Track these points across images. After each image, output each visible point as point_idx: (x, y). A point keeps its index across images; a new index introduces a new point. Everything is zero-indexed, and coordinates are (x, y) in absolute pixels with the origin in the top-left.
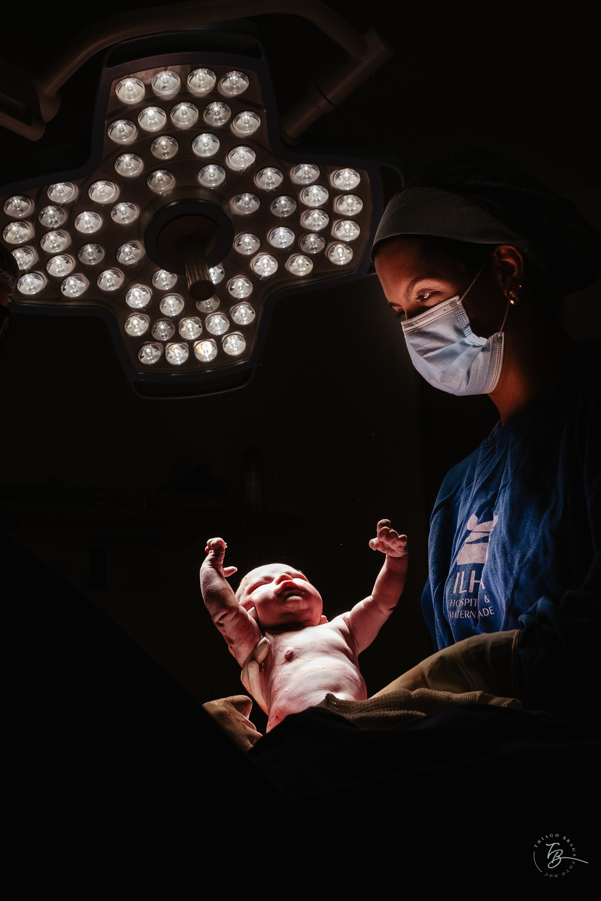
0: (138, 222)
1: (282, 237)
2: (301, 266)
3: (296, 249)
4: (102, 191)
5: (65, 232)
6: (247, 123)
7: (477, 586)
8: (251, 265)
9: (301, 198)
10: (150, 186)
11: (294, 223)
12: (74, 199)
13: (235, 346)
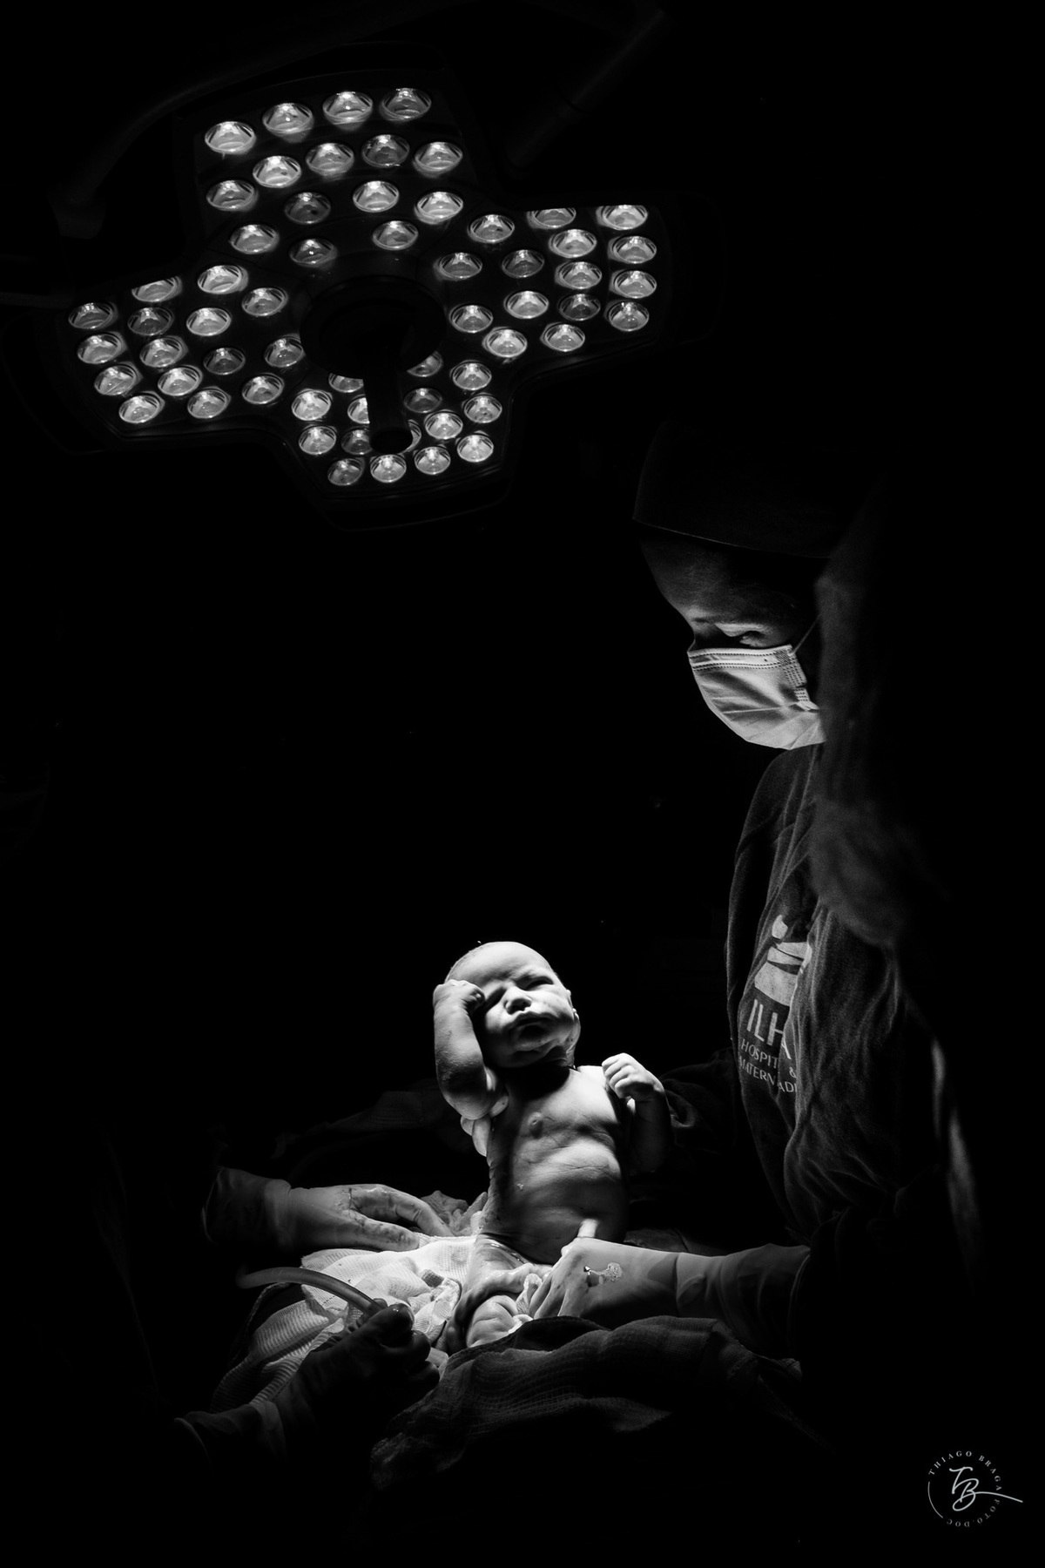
0: (287, 310)
1: (528, 303)
2: (565, 338)
3: (553, 317)
4: (220, 279)
5: (176, 337)
6: (438, 156)
7: (778, 1037)
8: (484, 344)
9: (550, 247)
10: (295, 260)
11: (544, 283)
12: (177, 293)
13: (477, 449)
